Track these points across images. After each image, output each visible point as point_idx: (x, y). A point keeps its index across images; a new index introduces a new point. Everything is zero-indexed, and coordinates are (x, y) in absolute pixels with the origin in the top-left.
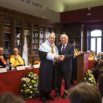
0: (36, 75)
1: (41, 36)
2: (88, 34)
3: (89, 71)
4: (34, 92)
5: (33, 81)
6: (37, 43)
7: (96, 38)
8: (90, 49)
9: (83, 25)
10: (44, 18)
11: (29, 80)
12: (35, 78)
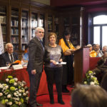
0: (16, 79)
2: (90, 21)
3: (91, 72)
7: (101, 26)
8: (92, 42)
9: (82, 9)
12: (15, 84)
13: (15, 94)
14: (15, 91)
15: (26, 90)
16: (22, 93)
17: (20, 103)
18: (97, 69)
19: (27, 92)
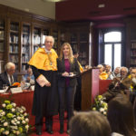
0: (15, 104)
1: (24, 41)
2: (100, 38)
4: (11, 132)
5: (10, 115)
6: (16, 52)
7: (113, 44)
8: (103, 62)
9: (91, 24)
10: (27, 10)
11: (4, 113)
12: (13, 110)
13: (13, 121)
14: (12, 119)
15: (25, 117)
16: (21, 121)
17: (18, 133)
18: (107, 93)
19: (27, 119)
